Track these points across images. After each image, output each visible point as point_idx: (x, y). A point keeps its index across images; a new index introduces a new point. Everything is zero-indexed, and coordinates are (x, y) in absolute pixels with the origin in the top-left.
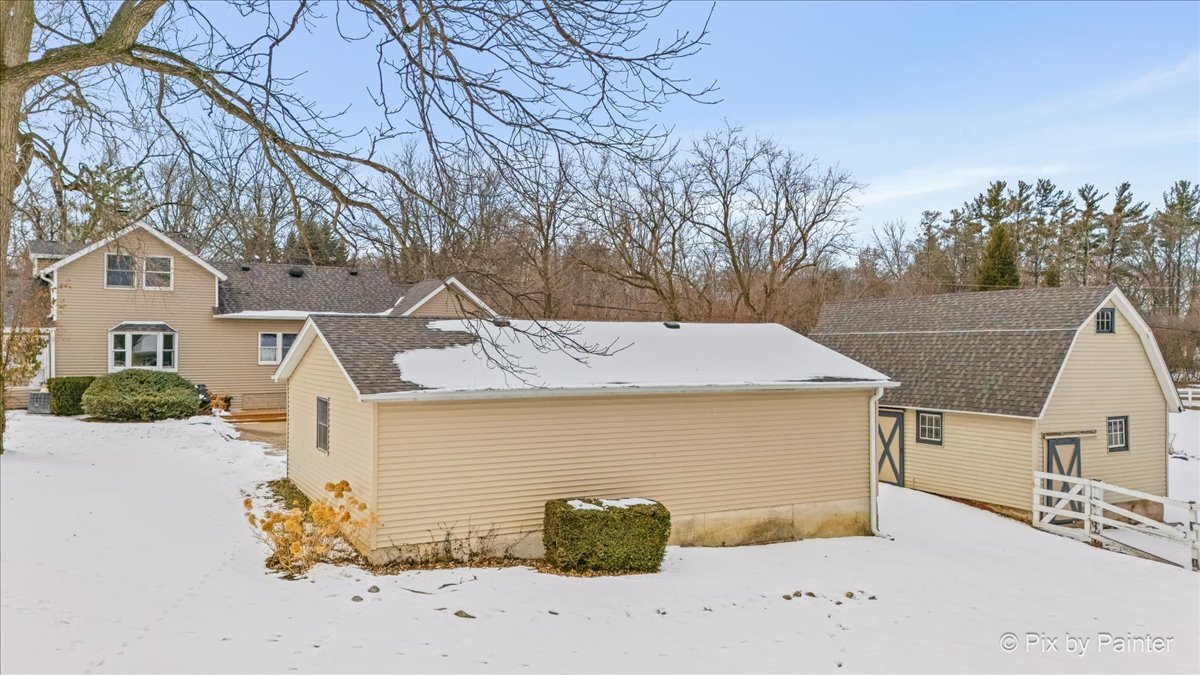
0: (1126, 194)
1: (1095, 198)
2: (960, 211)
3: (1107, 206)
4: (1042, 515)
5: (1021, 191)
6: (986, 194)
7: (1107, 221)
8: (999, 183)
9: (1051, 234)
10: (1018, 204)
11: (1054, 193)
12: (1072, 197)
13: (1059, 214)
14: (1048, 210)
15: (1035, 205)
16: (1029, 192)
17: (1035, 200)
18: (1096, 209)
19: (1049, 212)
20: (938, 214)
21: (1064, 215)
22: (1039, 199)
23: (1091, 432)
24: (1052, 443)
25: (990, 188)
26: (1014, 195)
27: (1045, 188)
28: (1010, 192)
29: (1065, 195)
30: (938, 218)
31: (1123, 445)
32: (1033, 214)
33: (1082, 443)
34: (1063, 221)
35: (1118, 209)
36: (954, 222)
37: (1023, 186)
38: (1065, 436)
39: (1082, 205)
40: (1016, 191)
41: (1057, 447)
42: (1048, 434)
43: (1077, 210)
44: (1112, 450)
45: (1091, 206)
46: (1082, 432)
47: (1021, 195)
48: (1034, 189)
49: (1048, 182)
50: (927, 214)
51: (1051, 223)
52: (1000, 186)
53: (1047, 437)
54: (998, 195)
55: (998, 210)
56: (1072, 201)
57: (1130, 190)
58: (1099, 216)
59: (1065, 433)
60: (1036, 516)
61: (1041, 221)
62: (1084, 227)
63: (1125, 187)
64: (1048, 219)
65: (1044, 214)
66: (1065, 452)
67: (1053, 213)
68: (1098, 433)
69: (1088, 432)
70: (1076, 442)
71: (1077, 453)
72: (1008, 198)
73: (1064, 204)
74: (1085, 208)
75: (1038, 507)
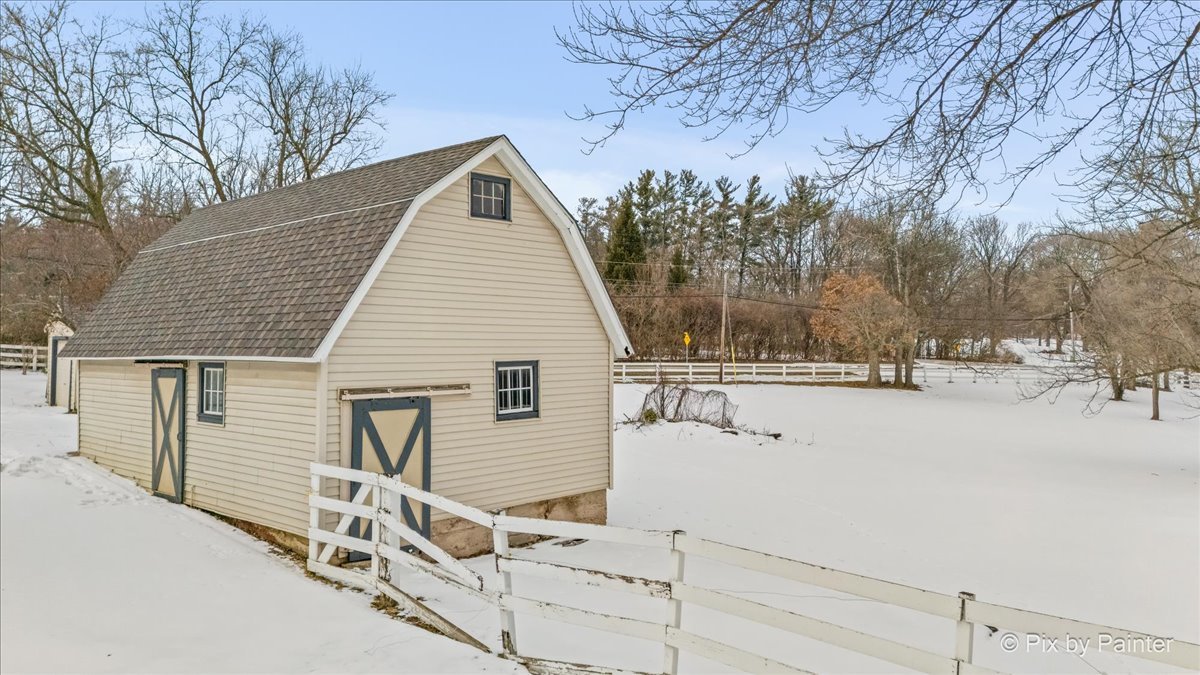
0: (756, 186)
1: (730, 189)
2: (615, 199)
3: (739, 197)
4: (322, 546)
5: (667, 180)
6: (636, 183)
7: (739, 212)
8: (648, 172)
9: (692, 224)
10: (666, 194)
11: (696, 184)
12: (710, 188)
13: (700, 204)
14: (690, 200)
15: (679, 194)
16: (675, 182)
17: (679, 190)
18: (731, 200)
19: (691, 202)
20: (594, 201)
21: (704, 205)
22: (683, 189)
23: (459, 387)
24: (363, 410)
25: (641, 176)
26: (661, 184)
27: (688, 178)
28: (658, 181)
29: (704, 185)
30: (594, 205)
31: (531, 409)
32: (678, 203)
33: (434, 406)
34: (703, 211)
35: (749, 201)
36: (609, 210)
37: (669, 176)
38: (393, 395)
39: (718, 196)
40: (663, 180)
41: (373, 415)
42: (352, 391)
43: (716, 202)
44: (500, 418)
45: (726, 196)
46: (437, 388)
47: (667, 184)
48: (678, 179)
49: (691, 172)
50: (584, 200)
51: (694, 213)
52: (649, 175)
53: (348, 397)
54: (648, 184)
55: (647, 198)
56: (710, 192)
57: (760, 183)
58: (735, 208)
59: (396, 390)
60: (312, 550)
61: (684, 211)
62: (720, 218)
63: (755, 179)
64: (691, 208)
65: (688, 204)
66: (394, 427)
67: (695, 203)
68: (473, 388)
69: (450, 387)
70: (423, 405)
71: (423, 423)
72: (657, 188)
73: (704, 194)
74: (721, 199)
75: (315, 534)
